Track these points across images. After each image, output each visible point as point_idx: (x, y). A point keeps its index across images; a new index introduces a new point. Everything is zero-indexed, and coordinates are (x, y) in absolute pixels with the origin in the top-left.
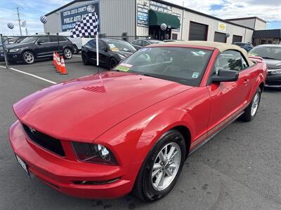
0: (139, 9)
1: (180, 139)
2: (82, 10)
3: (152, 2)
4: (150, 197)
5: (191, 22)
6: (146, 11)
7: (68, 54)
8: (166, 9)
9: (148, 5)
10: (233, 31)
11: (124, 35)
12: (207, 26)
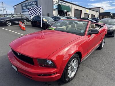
0: (54, 4)
1: (78, 57)
2: (30, 4)
3: (60, 1)
4: (67, 80)
5: (75, 9)
6: (57, 4)
7: (25, 22)
8: (65, 4)
9: (58, 2)
10: (91, 13)
11: (48, 14)
12: (81, 11)
